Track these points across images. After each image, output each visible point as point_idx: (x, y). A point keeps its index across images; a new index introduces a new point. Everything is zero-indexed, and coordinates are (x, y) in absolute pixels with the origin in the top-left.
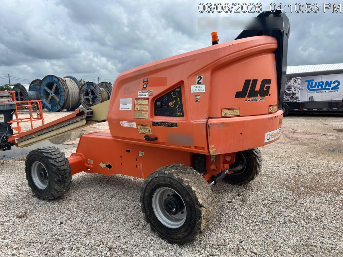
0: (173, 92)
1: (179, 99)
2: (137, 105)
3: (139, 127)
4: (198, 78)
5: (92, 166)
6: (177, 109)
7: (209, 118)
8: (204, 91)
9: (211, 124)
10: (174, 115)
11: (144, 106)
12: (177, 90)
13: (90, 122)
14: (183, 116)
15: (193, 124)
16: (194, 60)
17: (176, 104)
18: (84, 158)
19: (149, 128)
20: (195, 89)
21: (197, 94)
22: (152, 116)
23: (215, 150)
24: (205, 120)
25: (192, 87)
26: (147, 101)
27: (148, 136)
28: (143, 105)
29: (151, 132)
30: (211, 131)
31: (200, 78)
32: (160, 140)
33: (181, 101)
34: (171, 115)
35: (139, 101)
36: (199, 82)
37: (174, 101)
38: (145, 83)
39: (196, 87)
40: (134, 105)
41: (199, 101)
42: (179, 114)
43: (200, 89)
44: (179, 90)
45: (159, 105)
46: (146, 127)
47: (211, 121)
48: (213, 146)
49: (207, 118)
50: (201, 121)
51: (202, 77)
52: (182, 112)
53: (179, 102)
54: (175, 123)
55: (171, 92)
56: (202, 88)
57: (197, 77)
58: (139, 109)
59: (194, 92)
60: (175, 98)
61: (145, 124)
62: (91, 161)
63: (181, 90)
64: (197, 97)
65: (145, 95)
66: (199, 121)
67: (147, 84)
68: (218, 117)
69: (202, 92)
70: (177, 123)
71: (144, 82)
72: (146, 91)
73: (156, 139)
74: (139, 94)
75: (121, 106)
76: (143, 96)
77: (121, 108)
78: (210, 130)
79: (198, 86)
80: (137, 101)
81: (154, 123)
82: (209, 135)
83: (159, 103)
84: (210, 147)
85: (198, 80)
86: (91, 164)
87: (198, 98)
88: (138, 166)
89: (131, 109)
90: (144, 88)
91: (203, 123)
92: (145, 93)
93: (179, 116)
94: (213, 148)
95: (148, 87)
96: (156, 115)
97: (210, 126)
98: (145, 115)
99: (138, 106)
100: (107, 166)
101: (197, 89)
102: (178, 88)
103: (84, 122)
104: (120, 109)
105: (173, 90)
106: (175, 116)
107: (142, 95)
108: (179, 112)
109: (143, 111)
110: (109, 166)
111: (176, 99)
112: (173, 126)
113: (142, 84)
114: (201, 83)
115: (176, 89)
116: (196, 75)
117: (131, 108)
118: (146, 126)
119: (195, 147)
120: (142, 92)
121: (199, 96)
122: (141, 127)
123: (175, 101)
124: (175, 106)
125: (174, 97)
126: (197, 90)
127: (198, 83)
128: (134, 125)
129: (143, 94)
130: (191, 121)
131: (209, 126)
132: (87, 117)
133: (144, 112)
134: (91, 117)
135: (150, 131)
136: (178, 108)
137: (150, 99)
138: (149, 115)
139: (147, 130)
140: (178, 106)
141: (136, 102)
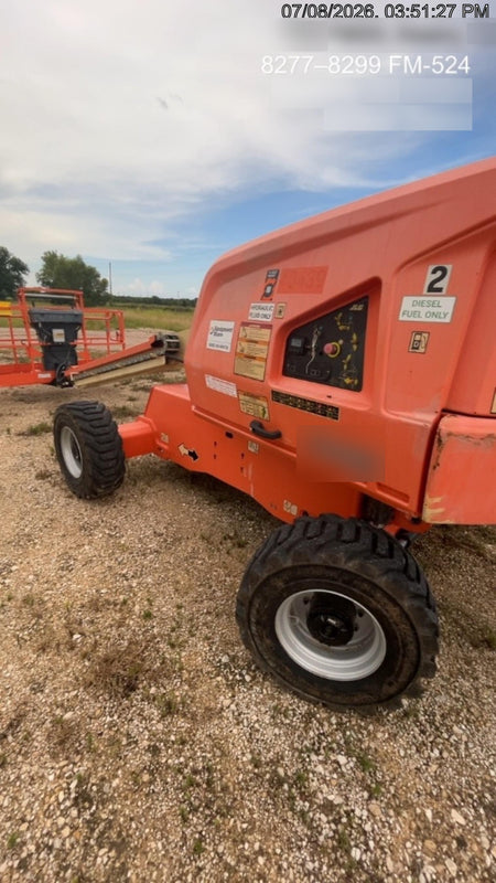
0: (340, 315)
1: (355, 337)
2: (242, 339)
3: (242, 397)
4: (434, 272)
5: (166, 447)
6: (345, 367)
7: (446, 411)
8: (448, 320)
9: (449, 434)
10: (332, 380)
11: (258, 346)
12: (355, 308)
13: (173, 362)
14: (358, 388)
15: (386, 421)
16: (434, 205)
17: (344, 350)
18: (155, 429)
19: (265, 404)
20: (417, 308)
21: (418, 329)
22: (274, 376)
23: (440, 510)
24: (430, 418)
25: (408, 303)
26: (266, 335)
27: (261, 426)
28: (256, 342)
29: (266, 415)
30: (443, 457)
31: (439, 273)
32: (287, 440)
33: (361, 343)
34: (324, 380)
35: (248, 330)
36: (437, 285)
37: (341, 342)
38: (269, 281)
39: (421, 303)
40: (237, 339)
41: (422, 350)
42: (348, 381)
43: (432, 309)
44: (360, 308)
45: (297, 348)
46: (258, 401)
47: (448, 423)
48: (437, 500)
49: (439, 410)
50: (418, 416)
51: (449, 267)
52: (360, 377)
53: (355, 347)
54: (332, 407)
55: (337, 311)
56: (441, 309)
57: (431, 268)
58: (245, 352)
59: (412, 319)
60: (345, 331)
61: (258, 392)
62: (165, 438)
63: (366, 308)
64: (418, 338)
65: (265, 316)
66: (409, 418)
67: (272, 286)
68: (480, 412)
69: (438, 320)
70: (337, 409)
71: (267, 278)
72: (269, 305)
73: (279, 435)
74: (251, 311)
75: (211, 339)
76: (260, 319)
77: (211, 345)
78: (440, 451)
79: (429, 298)
80: (244, 330)
81: (277, 396)
82: (435, 468)
83: (297, 343)
84: (428, 500)
85: (430, 277)
86: (165, 443)
87: (419, 341)
88: (245, 471)
89: (228, 351)
90: (266, 296)
91: (421, 424)
92: (265, 312)
93: (348, 387)
94: (436, 506)
95: (275, 296)
96: (286, 373)
97: (444, 439)
98: (258, 371)
99: (244, 344)
100: (190, 453)
101: (423, 310)
102: (357, 302)
103: (162, 361)
104: (208, 347)
105: (343, 307)
106: (338, 386)
107: (258, 315)
108: (349, 375)
109: (254, 358)
110: (193, 455)
111: (346, 336)
112: (325, 415)
113: (262, 284)
114: (440, 290)
115: (351, 305)
116: (428, 261)
117: (229, 346)
118: (257, 397)
119: (380, 486)
120: (260, 308)
121: (426, 335)
122: (247, 398)
123: (344, 341)
124: (342, 355)
125: (341, 328)
126: (422, 314)
127: (431, 289)
128: (230, 390)
129: (261, 312)
130: (384, 413)
131: (440, 441)
132: (167, 352)
133: (256, 362)
134: (174, 352)
135: (264, 412)
136: (349, 363)
137: (276, 328)
138: (268, 371)
139: (259, 409)
140: (349, 357)
141: (242, 334)
